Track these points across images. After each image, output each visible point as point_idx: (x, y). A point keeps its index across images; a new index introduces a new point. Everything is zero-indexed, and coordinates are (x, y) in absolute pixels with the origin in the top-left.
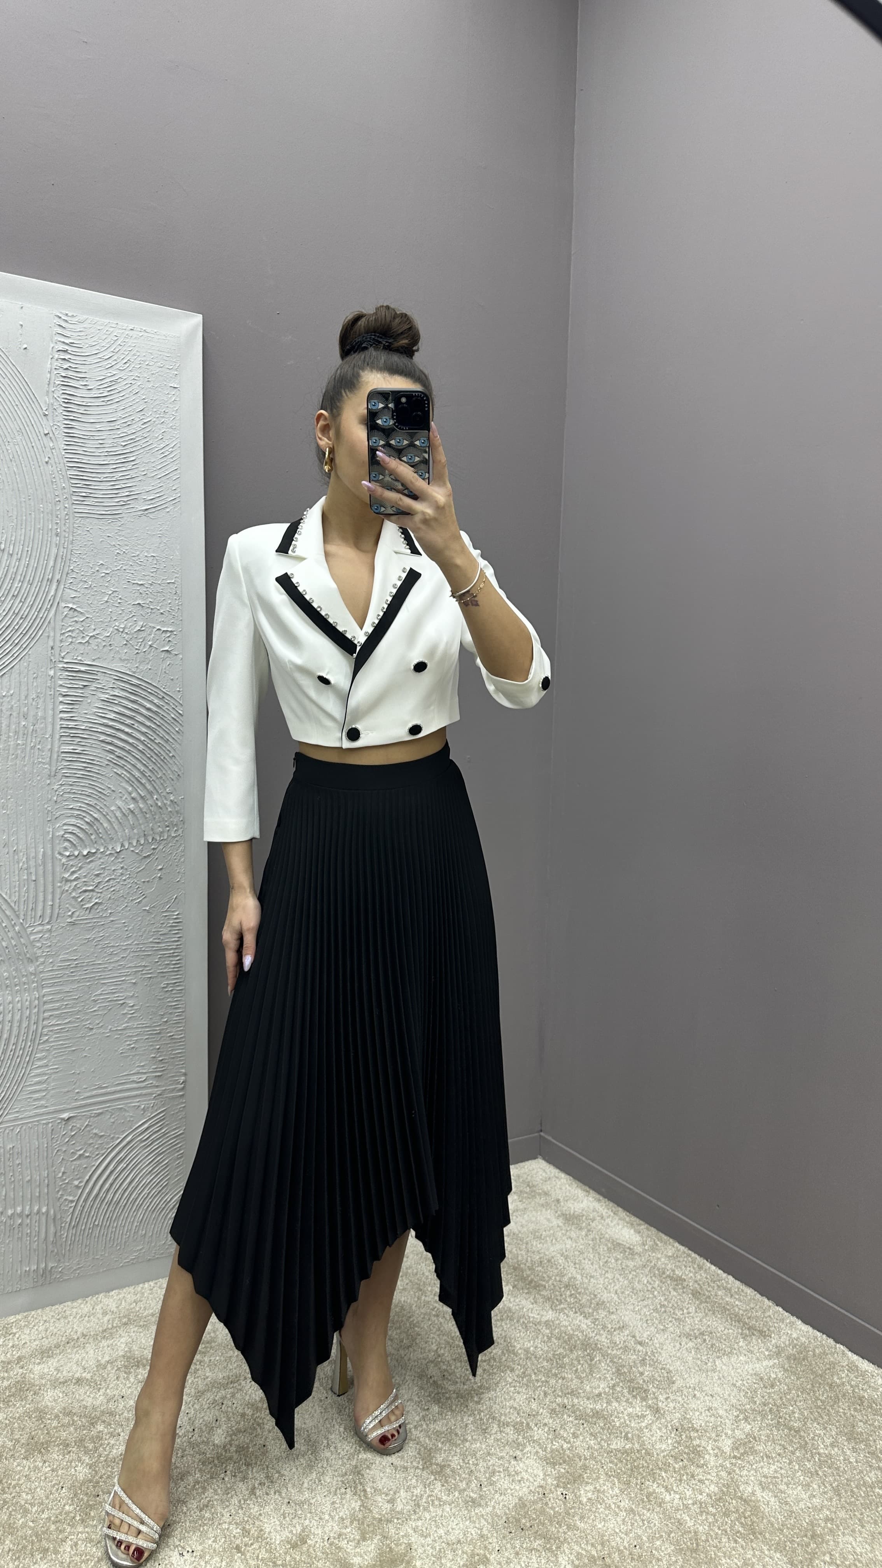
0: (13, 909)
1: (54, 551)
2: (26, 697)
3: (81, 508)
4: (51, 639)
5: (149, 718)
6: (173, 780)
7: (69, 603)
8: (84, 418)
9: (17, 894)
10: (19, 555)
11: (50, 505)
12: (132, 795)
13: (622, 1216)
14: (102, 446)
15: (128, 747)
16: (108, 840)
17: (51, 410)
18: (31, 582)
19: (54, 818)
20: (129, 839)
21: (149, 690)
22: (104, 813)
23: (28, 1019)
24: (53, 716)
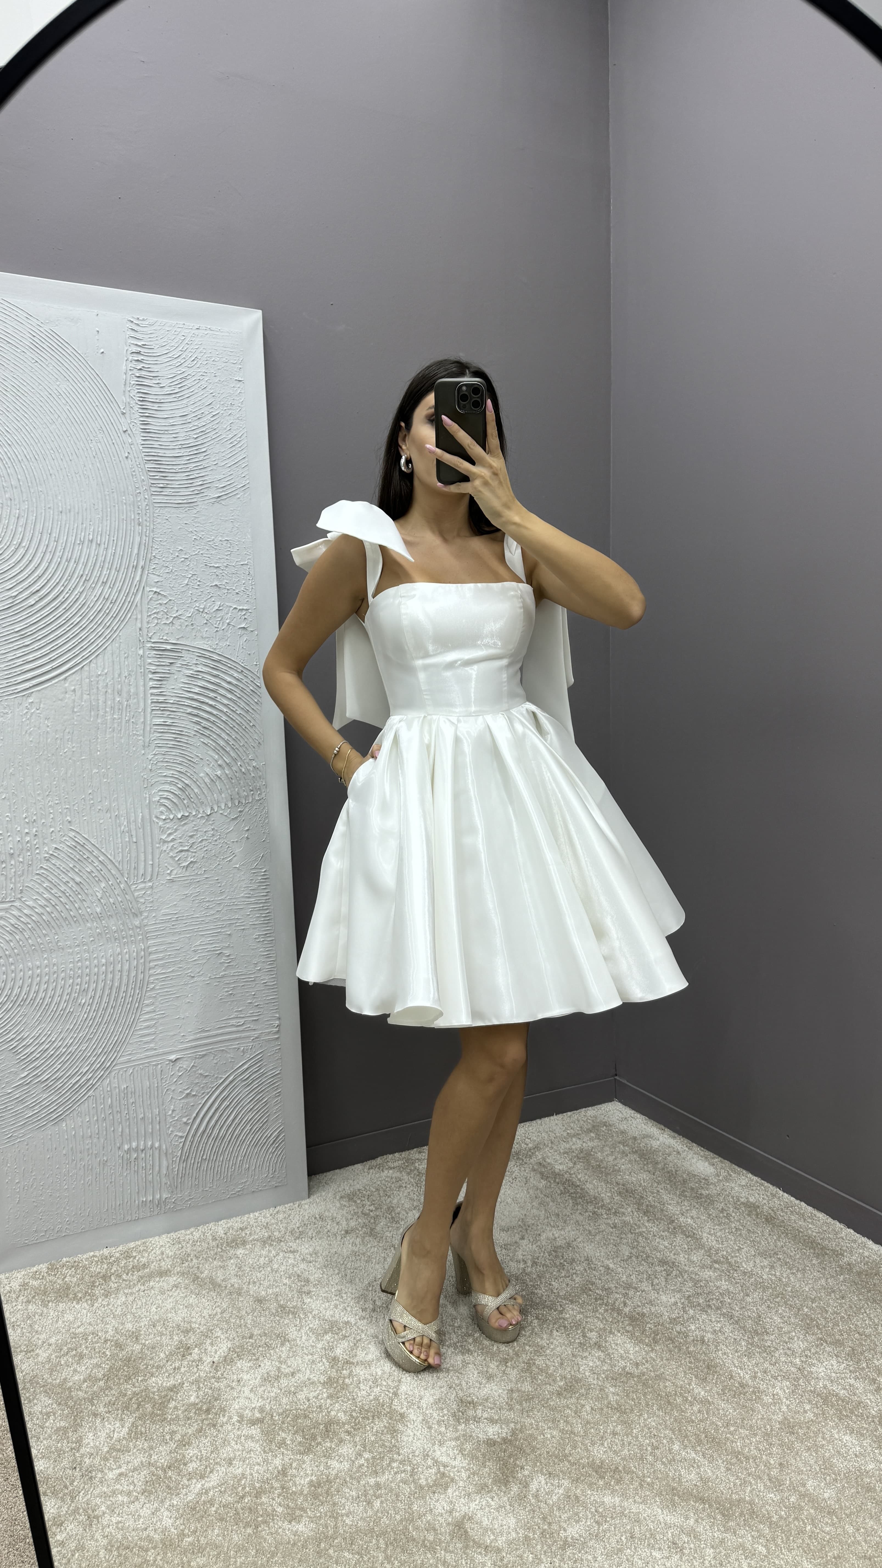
0: (118, 869)
1: (137, 539)
2: (119, 675)
3: (159, 499)
4: (139, 621)
5: (230, 691)
6: (254, 747)
7: (154, 587)
8: (159, 414)
9: (120, 854)
10: (106, 544)
11: (131, 497)
12: (219, 762)
13: (697, 1150)
14: (177, 439)
15: (213, 719)
16: (199, 805)
17: (128, 408)
18: (118, 568)
19: (150, 785)
20: (218, 802)
21: (228, 665)
22: (194, 779)
23: (135, 969)
24: (145, 691)
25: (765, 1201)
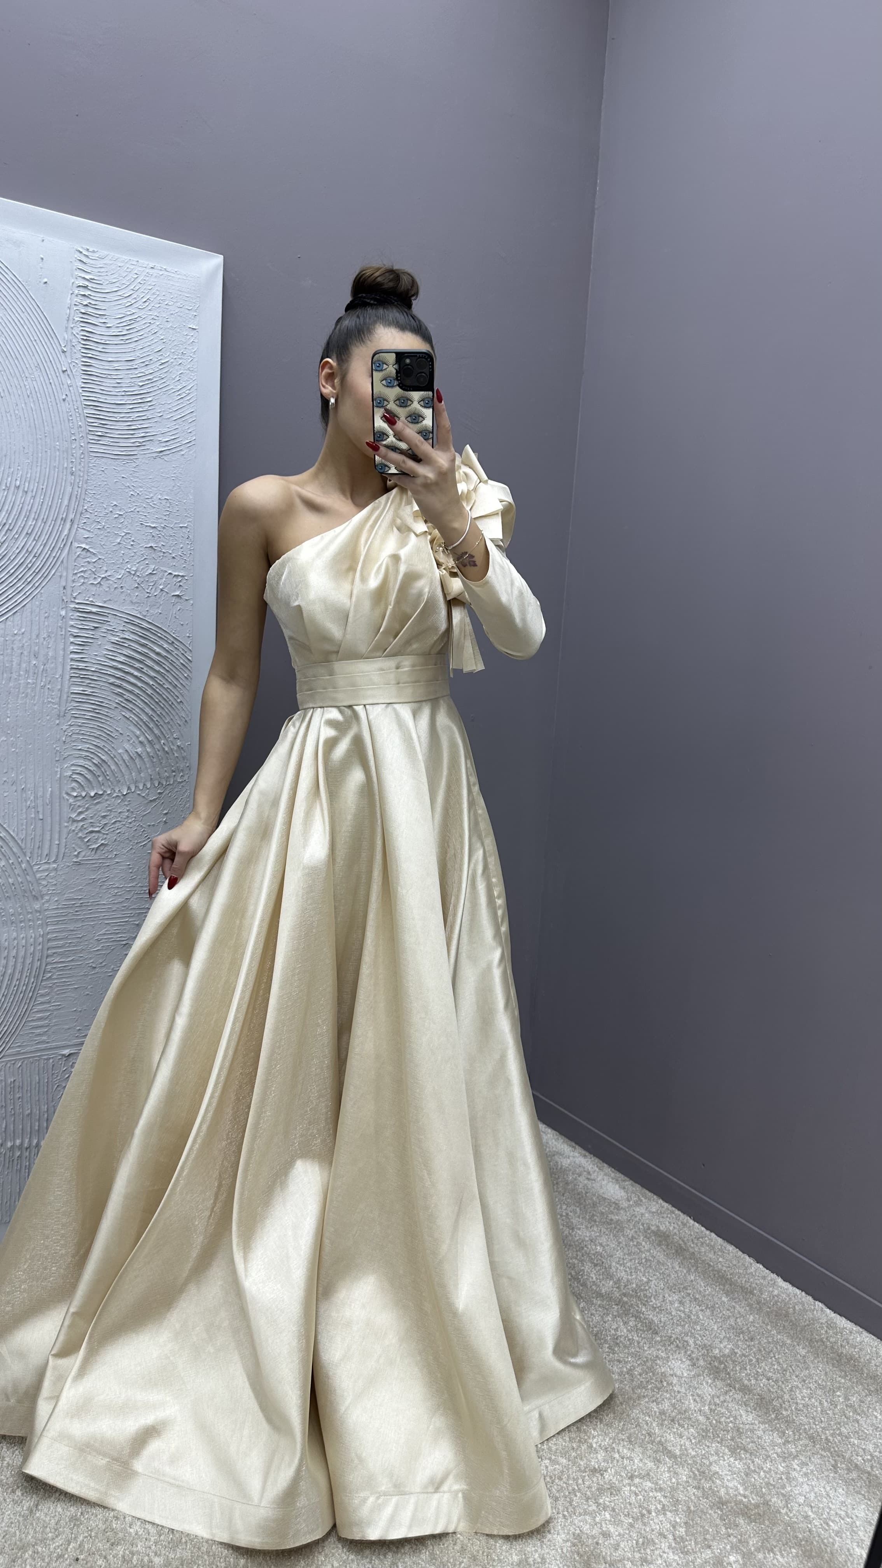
0: (20, 847)
1: (69, 489)
2: (37, 636)
3: (96, 448)
5: (158, 663)
6: (180, 726)
7: (82, 543)
8: (102, 357)
9: (24, 832)
10: (34, 493)
11: (65, 443)
12: (140, 739)
13: (607, 1171)
14: (119, 385)
15: (137, 691)
16: (115, 783)
17: (69, 347)
18: (45, 520)
19: (62, 758)
20: (136, 782)
21: (159, 635)
22: (112, 755)
23: (32, 956)
24: (64, 656)
25: (675, 1231)
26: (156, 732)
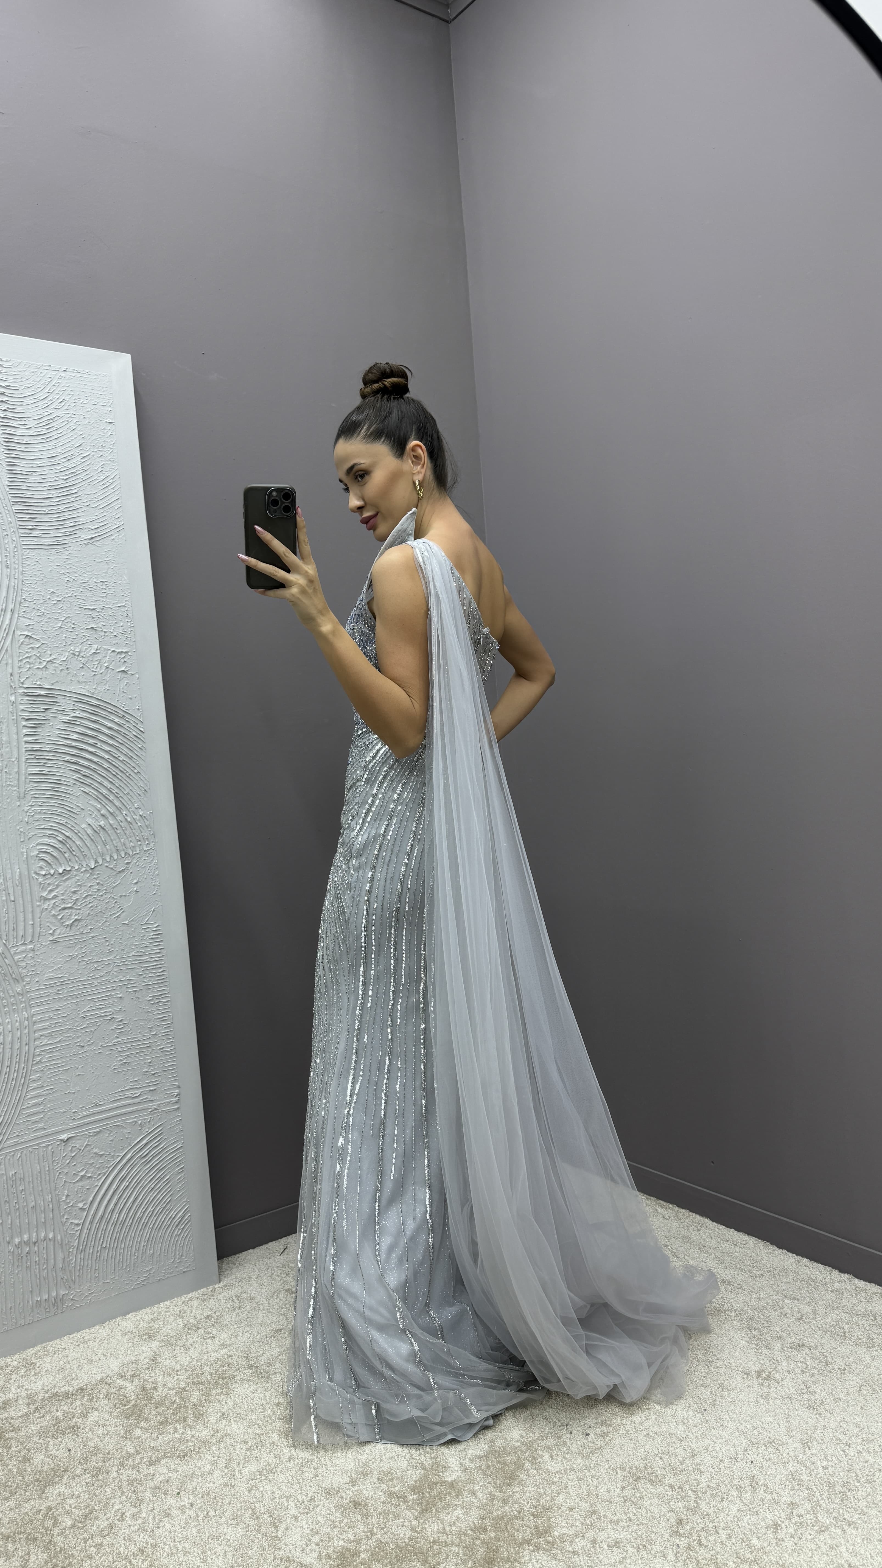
1: (6, 582)
3: (27, 541)
4: (9, 666)
5: (111, 737)
6: (139, 795)
7: (24, 631)
8: (25, 456)
12: (102, 812)
14: (45, 481)
15: (93, 766)
16: (82, 858)
19: (27, 839)
20: (103, 855)
21: (109, 710)
22: (76, 831)
23: (19, 1041)
24: (18, 739)
26: (117, 804)
